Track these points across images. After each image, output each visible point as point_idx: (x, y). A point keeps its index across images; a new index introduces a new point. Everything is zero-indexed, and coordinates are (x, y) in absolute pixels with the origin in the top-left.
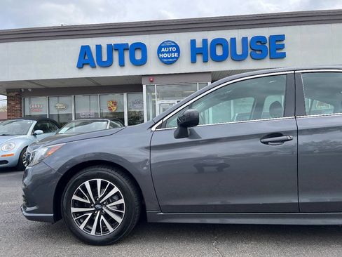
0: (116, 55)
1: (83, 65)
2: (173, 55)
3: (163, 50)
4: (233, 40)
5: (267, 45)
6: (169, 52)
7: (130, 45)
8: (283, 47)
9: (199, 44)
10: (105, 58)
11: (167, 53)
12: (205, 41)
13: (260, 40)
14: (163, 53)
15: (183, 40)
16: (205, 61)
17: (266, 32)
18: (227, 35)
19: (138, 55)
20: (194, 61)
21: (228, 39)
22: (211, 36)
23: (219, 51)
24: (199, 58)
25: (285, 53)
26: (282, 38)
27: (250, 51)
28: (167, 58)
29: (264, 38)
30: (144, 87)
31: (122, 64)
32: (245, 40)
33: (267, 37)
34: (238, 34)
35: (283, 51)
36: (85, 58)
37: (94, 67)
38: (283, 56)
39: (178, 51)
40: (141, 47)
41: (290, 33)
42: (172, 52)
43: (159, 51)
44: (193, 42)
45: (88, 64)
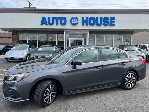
0: (55, 21)
1: (43, 24)
2: (76, 22)
3: (72, 20)
4: (97, 18)
5: (109, 21)
6: (74, 21)
7: (60, 17)
8: (114, 21)
9: (85, 19)
10: (51, 22)
11: (73, 21)
12: (87, 18)
13: (106, 19)
14: (72, 21)
15: (79, 16)
16: (87, 25)
17: (109, 16)
18: (95, 16)
19: (63, 22)
20: (83, 25)
21: (96, 18)
22: (90, 16)
23: (92, 22)
24: (85, 24)
25: (115, 24)
26: (114, 18)
27: (103, 22)
28: (74, 23)
29: (108, 18)
30: (65, 33)
31: (57, 24)
32: (101, 18)
33: (109, 18)
34: (99, 16)
35: (114, 23)
36: (44, 21)
37: (47, 25)
38: (114, 25)
39: (78, 21)
40: (64, 18)
41: (117, 17)
42: (75, 21)
43: (71, 21)
44: (83, 18)
45: (45, 24)
